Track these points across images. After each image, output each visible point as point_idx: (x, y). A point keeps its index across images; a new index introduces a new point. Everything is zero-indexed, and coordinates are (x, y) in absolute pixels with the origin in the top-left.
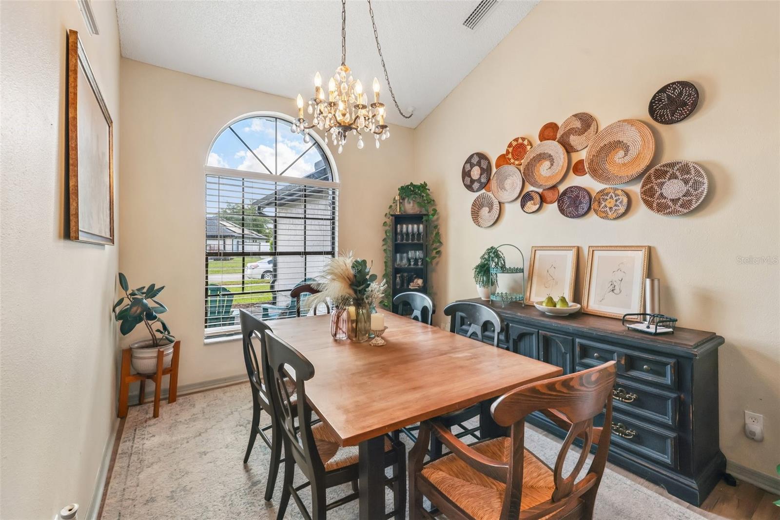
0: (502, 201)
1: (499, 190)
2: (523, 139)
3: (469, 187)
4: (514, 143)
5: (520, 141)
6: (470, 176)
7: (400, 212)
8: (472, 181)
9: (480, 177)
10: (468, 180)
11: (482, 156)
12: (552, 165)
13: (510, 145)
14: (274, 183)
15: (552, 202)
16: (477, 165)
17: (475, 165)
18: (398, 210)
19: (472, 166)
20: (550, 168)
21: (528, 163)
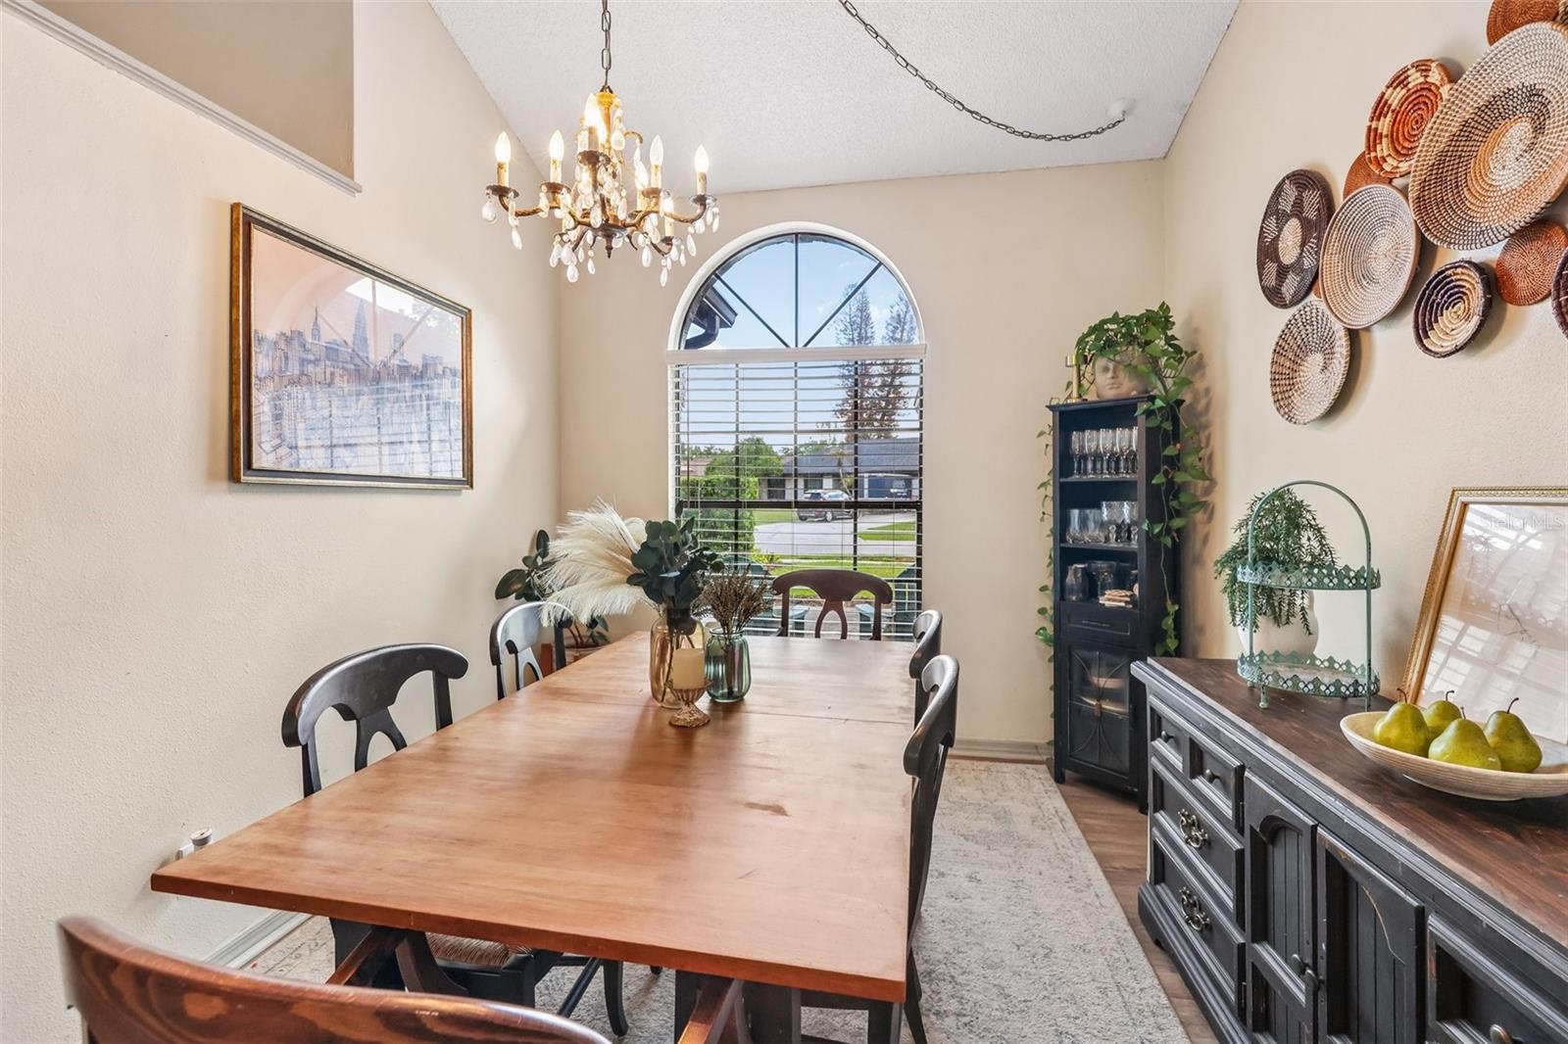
0: (1359, 323)
1: (1351, 284)
2: (1423, 66)
3: (1274, 295)
4: (1396, 97)
5: (1415, 79)
6: (1276, 259)
7: (1080, 396)
8: (1283, 272)
9: (1302, 251)
10: (1271, 268)
11: (1306, 180)
12: (1539, 129)
13: (1380, 109)
14: (793, 364)
15: (1536, 298)
16: (1292, 216)
17: (1288, 217)
18: (1075, 394)
19: (1282, 218)
20: (1531, 146)
21: (1443, 154)
